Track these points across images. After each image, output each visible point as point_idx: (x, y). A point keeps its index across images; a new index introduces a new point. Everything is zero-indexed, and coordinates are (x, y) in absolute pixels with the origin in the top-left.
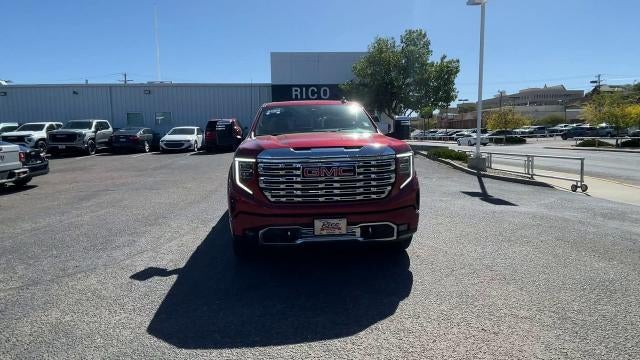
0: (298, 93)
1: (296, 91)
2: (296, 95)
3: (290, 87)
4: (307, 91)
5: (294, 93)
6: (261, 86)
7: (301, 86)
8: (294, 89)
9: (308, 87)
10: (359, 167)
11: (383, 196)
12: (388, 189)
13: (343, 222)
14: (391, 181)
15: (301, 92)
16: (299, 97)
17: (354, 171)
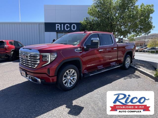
0: (59, 27)
2: (58, 28)
4: (64, 26)
5: (57, 27)
6: (39, 24)
7: (61, 24)
8: (57, 25)
9: (64, 24)
10: (29, 56)
11: (35, 67)
12: (36, 65)
13: (25, 73)
14: (37, 63)
15: (61, 27)
16: (60, 29)
17: (27, 57)
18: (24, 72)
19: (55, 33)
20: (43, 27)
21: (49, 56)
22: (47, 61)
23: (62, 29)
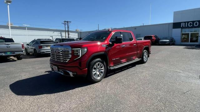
0: (184, 25)
1: (183, 24)
2: (183, 26)
3: (180, 23)
4: (188, 24)
5: (182, 25)
6: (169, 24)
7: (185, 22)
8: (182, 23)
9: (188, 22)
10: (61, 52)
11: (67, 62)
12: (68, 60)
13: (57, 67)
14: (69, 57)
15: (185, 25)
16: (184, 26)
17: (59, 53)
18: (55, 67)
19: (180, 29)
20: (172, 26)
21: (80, 50)
22: (79, 56)
23: (186, 26)
